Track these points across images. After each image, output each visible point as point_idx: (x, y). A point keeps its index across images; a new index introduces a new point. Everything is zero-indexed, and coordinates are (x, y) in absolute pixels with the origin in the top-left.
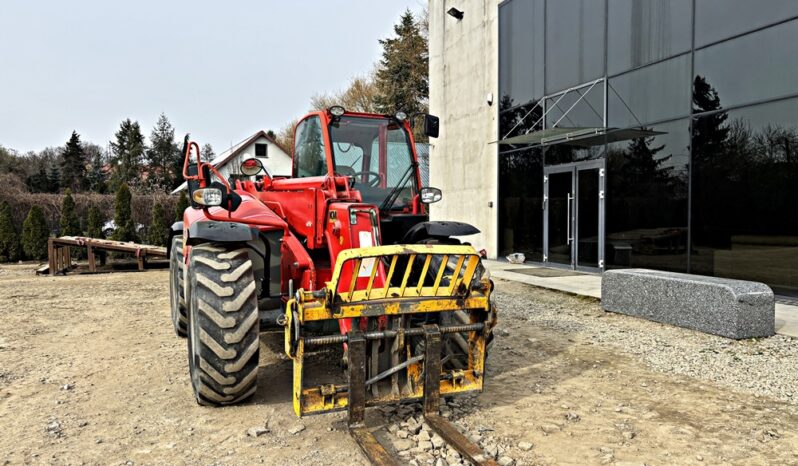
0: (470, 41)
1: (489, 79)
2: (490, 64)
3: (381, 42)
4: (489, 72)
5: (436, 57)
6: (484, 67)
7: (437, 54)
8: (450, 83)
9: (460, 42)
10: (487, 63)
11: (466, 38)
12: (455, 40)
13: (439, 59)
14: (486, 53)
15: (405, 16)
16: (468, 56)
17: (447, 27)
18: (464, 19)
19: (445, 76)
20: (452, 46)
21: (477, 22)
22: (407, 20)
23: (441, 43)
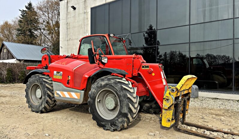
0: (79, 17)
1: (87, 29)
2: (87, 25)
3: (20, 10)
4: (87, 27)
5: (63, 20)
6: (85, 25)
7: (64, 18)
8: (69, 28)
9: (74, 17)
10: (86, 24)
11: (77, 15)
12: (72, 15)
13: (65, 21)
14: (86, 21)
15: (29, 3)
16: (78, 21)
17: (69, 11)
18: (76, 10)
19: (67, 26)
20: (71, 17)
21: (81, 11)
22: (30, 5)
23: (66, 16)
